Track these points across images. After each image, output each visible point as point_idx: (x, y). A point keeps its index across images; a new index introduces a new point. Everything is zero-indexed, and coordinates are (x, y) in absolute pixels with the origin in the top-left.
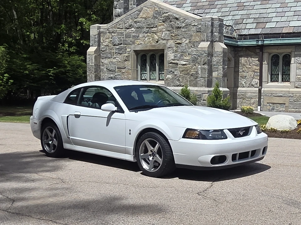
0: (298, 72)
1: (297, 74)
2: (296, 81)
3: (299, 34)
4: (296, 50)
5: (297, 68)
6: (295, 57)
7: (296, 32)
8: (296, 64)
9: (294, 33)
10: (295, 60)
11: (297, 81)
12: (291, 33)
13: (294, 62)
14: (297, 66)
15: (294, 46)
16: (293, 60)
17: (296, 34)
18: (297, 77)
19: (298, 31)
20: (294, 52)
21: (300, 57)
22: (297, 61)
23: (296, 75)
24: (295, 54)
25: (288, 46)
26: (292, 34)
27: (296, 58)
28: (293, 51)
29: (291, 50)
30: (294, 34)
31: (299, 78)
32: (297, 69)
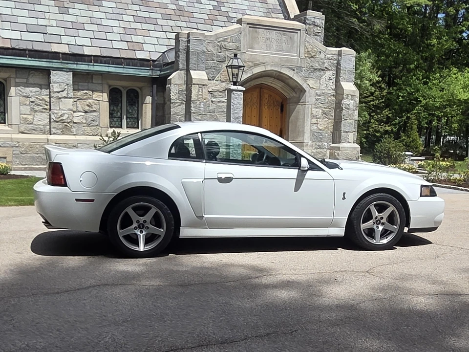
0: (23, 109)
1: (22, 112)
2: (20, 123)
3: (22, 52)
4: (18, 76)
5: (20, 103)
6: (16, 86)
7: (17, 47)
8: (18, 97)
9: (13, 49)
10: (17, 91)
11: (23, 124)
12: (8, 49)
13: (16, 94)
14: (20, 100)
15: (15, 69)
16: (13, 90)
17: (17, 51)
18: (23, 117)
19: (20, 46)
20: (15, 78)
21: (25, 87)
22: (21, 93)
23: (20, 114)
24: (16, 82)
25: (4, 68)
26: (11, 51)
27: (19, 88)
28: (12, 76)
29: (10, 74)
30: (14, 51)
31: (26, 118)
32: (20, 105)
